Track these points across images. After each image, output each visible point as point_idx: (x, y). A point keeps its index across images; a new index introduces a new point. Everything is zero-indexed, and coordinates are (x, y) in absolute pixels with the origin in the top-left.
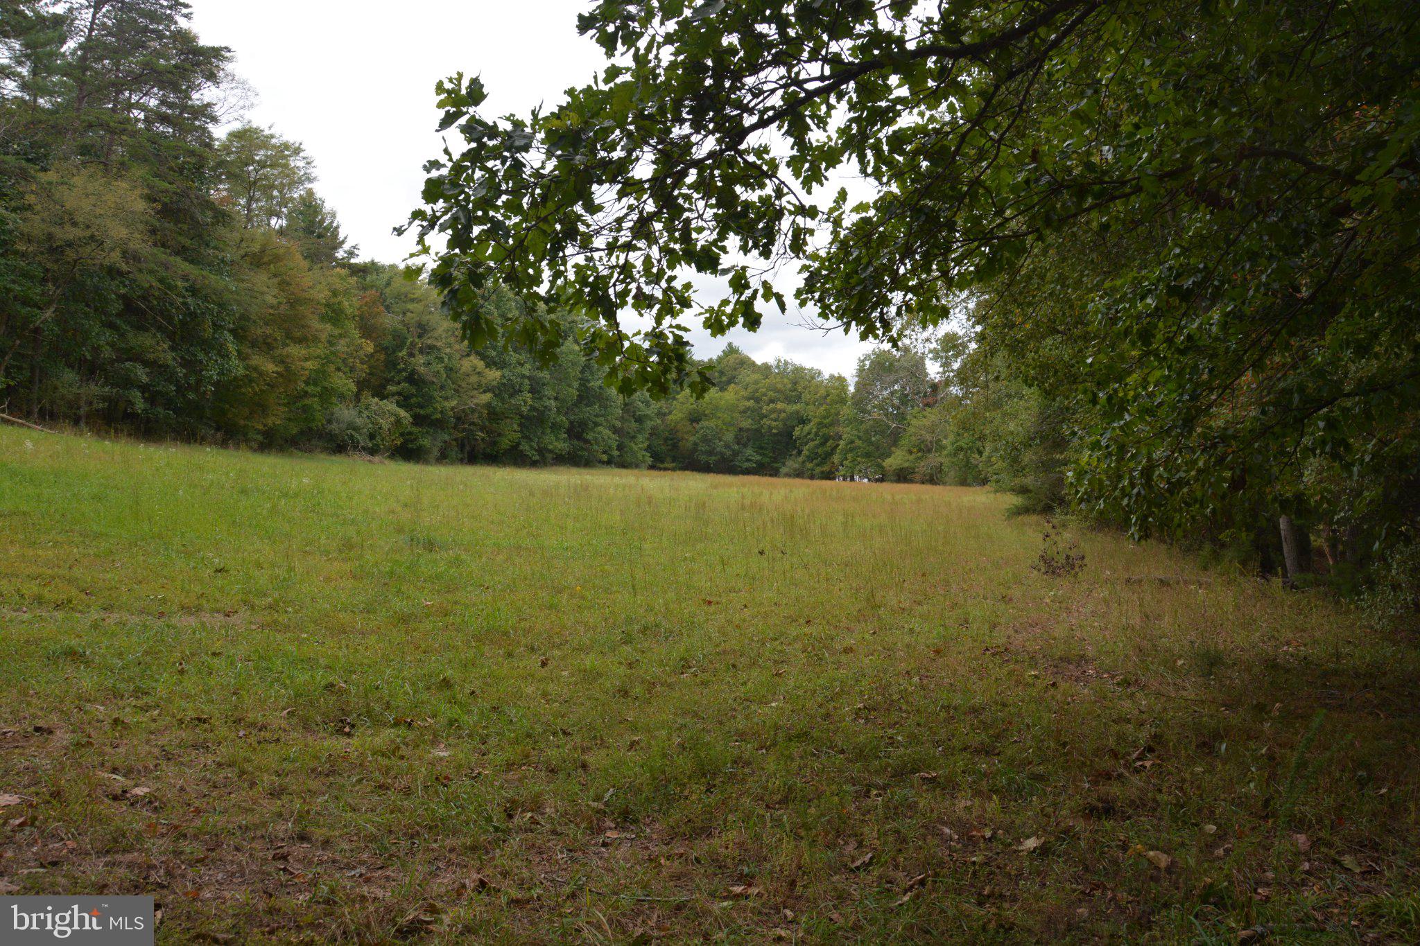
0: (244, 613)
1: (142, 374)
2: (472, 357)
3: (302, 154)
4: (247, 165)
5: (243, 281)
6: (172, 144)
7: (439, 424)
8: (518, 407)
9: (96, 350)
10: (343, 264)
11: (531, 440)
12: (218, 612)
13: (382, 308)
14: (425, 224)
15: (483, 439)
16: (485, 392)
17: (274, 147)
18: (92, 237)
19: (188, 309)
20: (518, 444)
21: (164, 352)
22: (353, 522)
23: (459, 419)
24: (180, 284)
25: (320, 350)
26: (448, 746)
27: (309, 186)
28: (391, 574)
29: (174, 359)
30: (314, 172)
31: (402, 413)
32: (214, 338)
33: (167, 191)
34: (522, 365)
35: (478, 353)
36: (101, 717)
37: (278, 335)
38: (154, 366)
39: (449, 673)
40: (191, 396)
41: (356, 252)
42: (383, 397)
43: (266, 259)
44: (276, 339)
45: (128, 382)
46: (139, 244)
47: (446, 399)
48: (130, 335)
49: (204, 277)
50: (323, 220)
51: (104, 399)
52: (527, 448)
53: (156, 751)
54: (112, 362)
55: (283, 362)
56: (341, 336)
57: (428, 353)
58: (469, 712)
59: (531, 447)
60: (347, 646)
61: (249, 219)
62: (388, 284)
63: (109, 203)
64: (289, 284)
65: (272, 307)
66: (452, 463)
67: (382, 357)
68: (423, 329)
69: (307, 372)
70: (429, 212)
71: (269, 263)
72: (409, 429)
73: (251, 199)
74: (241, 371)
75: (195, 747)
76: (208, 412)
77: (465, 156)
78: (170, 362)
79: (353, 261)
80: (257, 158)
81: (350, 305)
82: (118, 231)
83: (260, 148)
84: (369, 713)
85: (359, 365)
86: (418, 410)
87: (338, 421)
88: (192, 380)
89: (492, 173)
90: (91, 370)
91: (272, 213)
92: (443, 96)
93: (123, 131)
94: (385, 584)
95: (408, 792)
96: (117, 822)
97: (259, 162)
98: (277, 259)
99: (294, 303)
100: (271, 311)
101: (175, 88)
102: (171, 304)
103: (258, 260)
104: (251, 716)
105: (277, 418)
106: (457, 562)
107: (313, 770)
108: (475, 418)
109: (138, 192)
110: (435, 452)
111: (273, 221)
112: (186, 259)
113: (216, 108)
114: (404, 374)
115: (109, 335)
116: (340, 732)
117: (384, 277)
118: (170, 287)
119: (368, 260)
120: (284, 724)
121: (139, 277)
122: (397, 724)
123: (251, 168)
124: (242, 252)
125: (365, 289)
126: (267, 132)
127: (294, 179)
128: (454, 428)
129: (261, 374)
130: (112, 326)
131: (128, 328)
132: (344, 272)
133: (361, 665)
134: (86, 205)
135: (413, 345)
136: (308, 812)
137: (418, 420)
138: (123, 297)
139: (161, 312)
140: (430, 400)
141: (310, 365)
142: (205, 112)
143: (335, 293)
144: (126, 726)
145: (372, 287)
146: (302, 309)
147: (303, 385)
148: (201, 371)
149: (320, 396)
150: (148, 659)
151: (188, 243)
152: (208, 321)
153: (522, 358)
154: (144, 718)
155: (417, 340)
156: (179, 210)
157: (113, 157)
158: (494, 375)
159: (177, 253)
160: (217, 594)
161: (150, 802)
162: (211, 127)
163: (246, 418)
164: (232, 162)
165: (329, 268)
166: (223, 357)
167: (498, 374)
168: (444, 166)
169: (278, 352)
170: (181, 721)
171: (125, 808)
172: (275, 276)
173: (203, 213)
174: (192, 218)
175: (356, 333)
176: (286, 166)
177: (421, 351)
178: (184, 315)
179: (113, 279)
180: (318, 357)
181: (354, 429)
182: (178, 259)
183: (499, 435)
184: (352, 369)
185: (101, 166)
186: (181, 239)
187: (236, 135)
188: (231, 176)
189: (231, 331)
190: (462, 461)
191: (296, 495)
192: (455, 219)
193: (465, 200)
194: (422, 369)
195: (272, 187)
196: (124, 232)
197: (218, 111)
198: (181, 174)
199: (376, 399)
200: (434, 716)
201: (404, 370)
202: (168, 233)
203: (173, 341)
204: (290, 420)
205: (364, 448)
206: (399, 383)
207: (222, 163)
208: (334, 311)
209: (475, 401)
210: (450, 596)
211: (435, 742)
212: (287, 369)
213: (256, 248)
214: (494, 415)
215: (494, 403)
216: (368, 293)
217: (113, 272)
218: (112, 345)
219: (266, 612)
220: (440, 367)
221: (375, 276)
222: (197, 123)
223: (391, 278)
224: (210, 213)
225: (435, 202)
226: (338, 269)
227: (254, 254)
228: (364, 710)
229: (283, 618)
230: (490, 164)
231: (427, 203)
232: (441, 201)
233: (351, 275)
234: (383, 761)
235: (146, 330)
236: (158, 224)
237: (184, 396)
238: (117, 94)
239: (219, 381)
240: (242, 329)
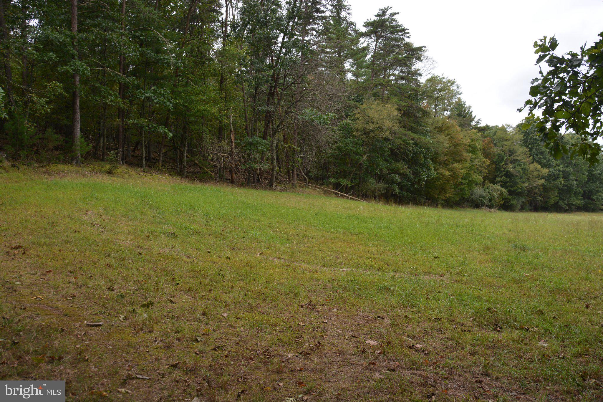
0: (447, 276)
1: (398, 179)
2: (535, 164)
3: (455, 84)
4: (434, 91)
5: (435, 138)
6: (405, 87)
7: (519, 194)
8: (557, 185)
9: (381, 170)
10: (475, 128)
11: (564, 200)
12: (437, 275)
13: (493, 145)
14: (531, 106)
15: (541, 200)
16: (541, 179)
17: (444, 82)
18: (379, 127)
19: (414, 152)
20: (558, 202)
21: (405, 169)
22: (488, 238)
23: (529, 191)
24: (411, 142)
25: (467, 164)
26: (546, 341)
27: (458, 96)
28: (508, 261)
29: (410, 172)
30: (460, 90)
31: (503, 190)
32: (424, 163)
33: (404, 106)
34: (559, 166)
35: (537, 162)
36: (400, 314)
37: (450, 159)
38: (403, 175)
39: (542, 307)
40: (416, 186)
41: (480, 122)
42: (494, 183)
43: (443, 129)
44: (449, 162)
45: (393, 182)
46: (396, 128)
47: (523, 182)
48: (393, 164)
49: (420, 138)
50: (465, 110)
51: (384, 189)
52: (562, 204)
53: (423, 331)
54: (387, 174)
55: (452, 170)
56: (476, 158)
57: (514, 163)
58: (554, 327)
59: (564, 203)
60: (493, 292)
61: (436, 113)
62: (495, 134)
63: (385, 113)
64: (453, 138)
65: (447, 148)
66: (527, 211)
67: (494, 166)
68: (511, 152)
69: (462, 174)
70: (534, 101)
71: (445, 130)
72: (507, 197)
73: (436, 105)
74: (436, 175)
75: (437, 330)
76: (423, 193)
77: (549, 73)
78: (408, 173)
79: (479, 126)
80: (438, 88)
81: (479, 145)
82: (388, 124)
83: (438, 84)
84: (508, 323)
85: (483, 170)
86: (510, 188)
87: (475, 194)
88: (417, 180)
89: (562, 79)
90: (379, 178)
91: (445, 109)
92: (537, 48)
93: (388, 85)
94: (506, 265)
95: (531, 361)
96: (412, 357)
97: (438, 89)
98: (448, 128)
99: (456, 145)
100: (446, 150)
101: (406, 65)
102: (408, 150)
103: (440, 130)
104: (458, 320)
105: (450, 194)
106: (537, 256)
107: (487, 345)
108: (537, 191)
109: (395, 108)
110: (519, 207)
111: (445, 113)
112: (413, 132)
113: (421, 71)
114: (504, 173)
115: (386, 164)
116: (495, 330)
117: (493, 132)
118: (407, 144)
119: (485, 125)
120: (471, 324)
121: (396, 140)
122: (521, 328)
123: (436, 92)
124: (434, 127)
125: (485, 137)
126: (441, 77)
127: (453, 94)
128: (527, 196)
129: (443, 176)
130: (386, 160)
131: (392, 161)
132: (475, 131)
133: (501, 301)
134: (376, 115)
135: (507, 160)
136: (488, 364)
137: (511, 193)
138: (390, 149)
139: (404, 154)
140: (516, 184)
141: (463, 171)
142: (416, 73)
143: (472, 140)
144: (410, 319)
145: (488, 136)
146: (459, 148)
147: (460, 180)
148: (420, 176)
149: (468, 184)
150: (414, 292)
151: (413, 125)
152: (422, 156)
153: (559, 162)
154: (416, 316)
155: (509, 158)
156: (409, 113)
157: (384, 96)
158: (545, 171)
159: (409, 130)
160: (437, 268)
161: (423, 351)
162: (419, 78)
163: (438, 195)
164: (429, 91)
165: (469, 130)
166: (428, 170)
167: (547, 170)
168: (540, 79)
169: (450, 167)
170: (430, 319)
171: (414, 352)
172: (448, 135)
173: (418, 113)
174: (414, 116)
175: (481, 156)
176: (449, 89)
177: (511, 162)
178: (413, 154)
179: (386, 142)
180: (466, 167)
181: (482, 198)
182: (410, 132)
183: (549, 198)
184: (481, 172)
185: (381, 100)
186: (410, 124)
187: (429, 80)
188: (428, 97)
189: (431, 159)
190: (531, 210)
191: (463, 226)
192: (546, 102)
193: (550, 93)
194: (512, 170)
195: (444, 99)
196: (390, 124)
197: (421, 72)
198: (409, 98)
199: (492, 184)
200: (537, 327)
201: (503, 171)
202: (405, 122)
203: (409, 165)
204: (455, 194)
205: (487, 206)
206: (501, 177)
207: (424, 92)
208: (472, 148)
209: (537, 183)
210: (536, 272)
211: (539, 339)
212: (454, 173)
213: (439, 124)
214: (545, 189)
215: (546, 184)
216: (486, 139)
217: (387, 140)
218: (387, 168)
219: (456, 276)
220: (519, 168)
221: (489, 132)
222: (414, 78)
223: (496, 131)
224: (421, 113)
225: (536, 96)
226: (473, 130)
227: (439, 127)
228: (505, 321)
229: (464, 279)
230: (561, 75)
231: (532, 96)
232: (539, 95)
233: (478, 132)
234: (518, 345)
235: (399, 161)
236: (402, 119)
237: (413, 186)
238: (385, 72)
239: (427, 180)
240: (435, 158)
